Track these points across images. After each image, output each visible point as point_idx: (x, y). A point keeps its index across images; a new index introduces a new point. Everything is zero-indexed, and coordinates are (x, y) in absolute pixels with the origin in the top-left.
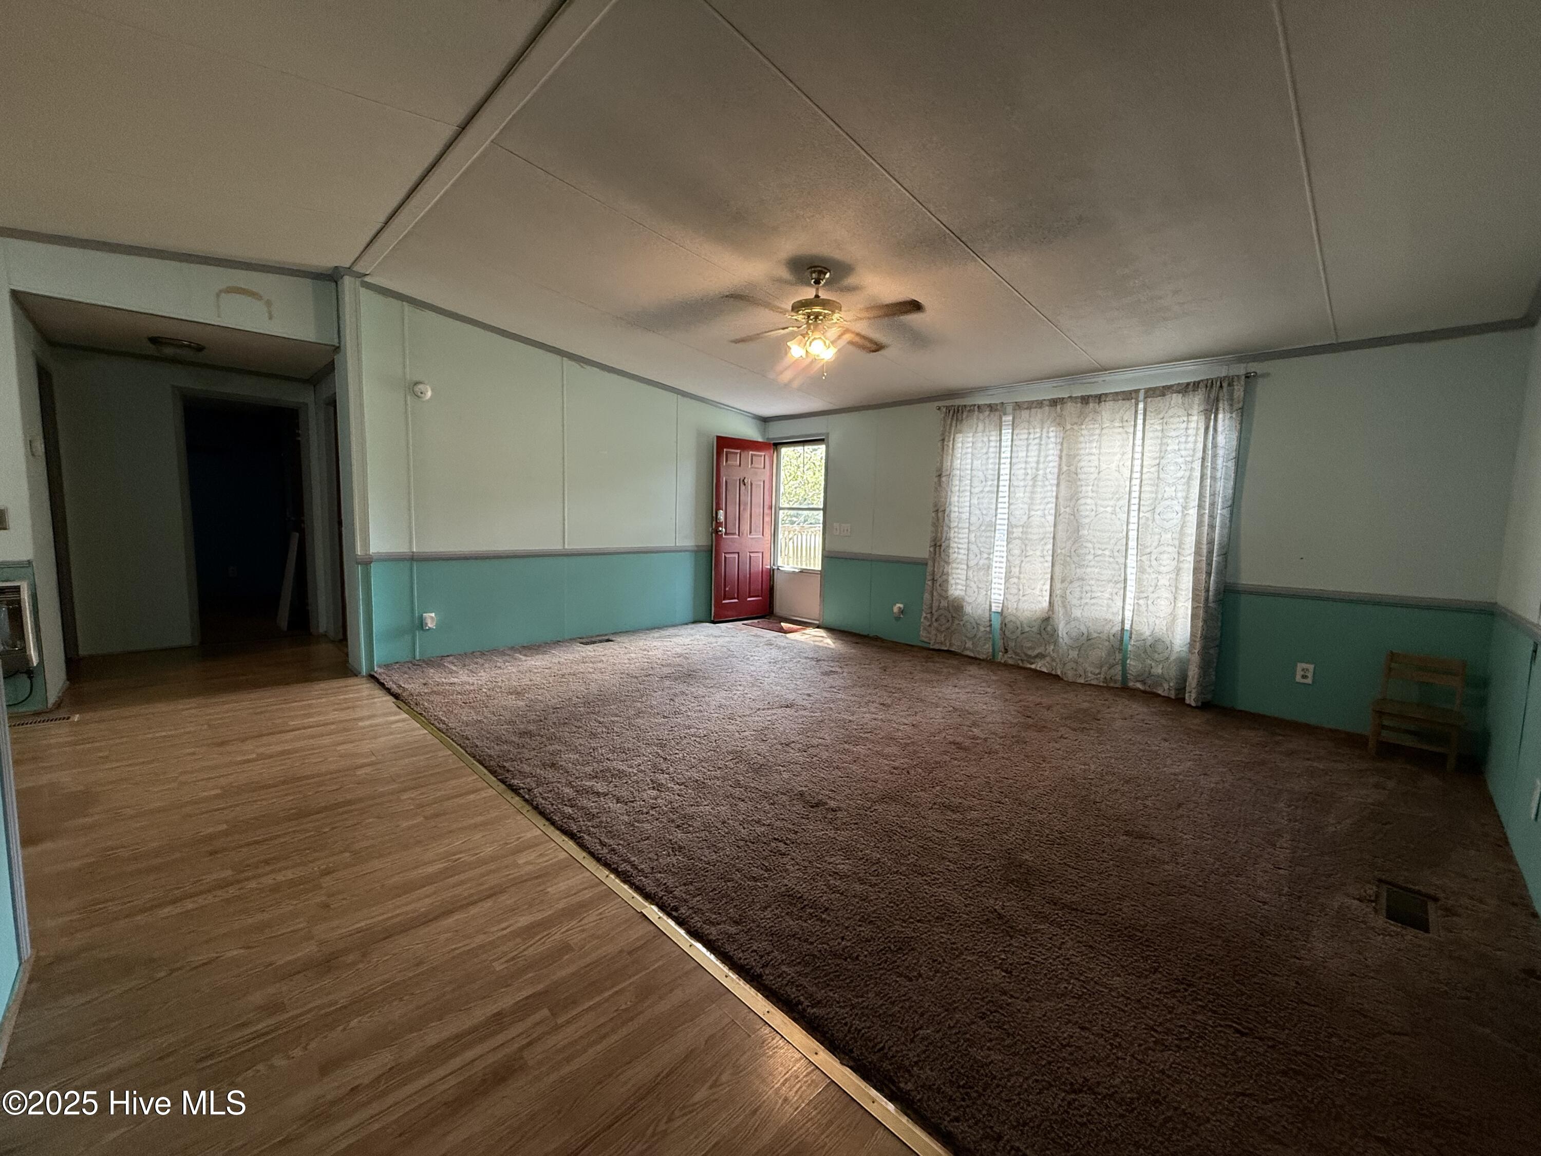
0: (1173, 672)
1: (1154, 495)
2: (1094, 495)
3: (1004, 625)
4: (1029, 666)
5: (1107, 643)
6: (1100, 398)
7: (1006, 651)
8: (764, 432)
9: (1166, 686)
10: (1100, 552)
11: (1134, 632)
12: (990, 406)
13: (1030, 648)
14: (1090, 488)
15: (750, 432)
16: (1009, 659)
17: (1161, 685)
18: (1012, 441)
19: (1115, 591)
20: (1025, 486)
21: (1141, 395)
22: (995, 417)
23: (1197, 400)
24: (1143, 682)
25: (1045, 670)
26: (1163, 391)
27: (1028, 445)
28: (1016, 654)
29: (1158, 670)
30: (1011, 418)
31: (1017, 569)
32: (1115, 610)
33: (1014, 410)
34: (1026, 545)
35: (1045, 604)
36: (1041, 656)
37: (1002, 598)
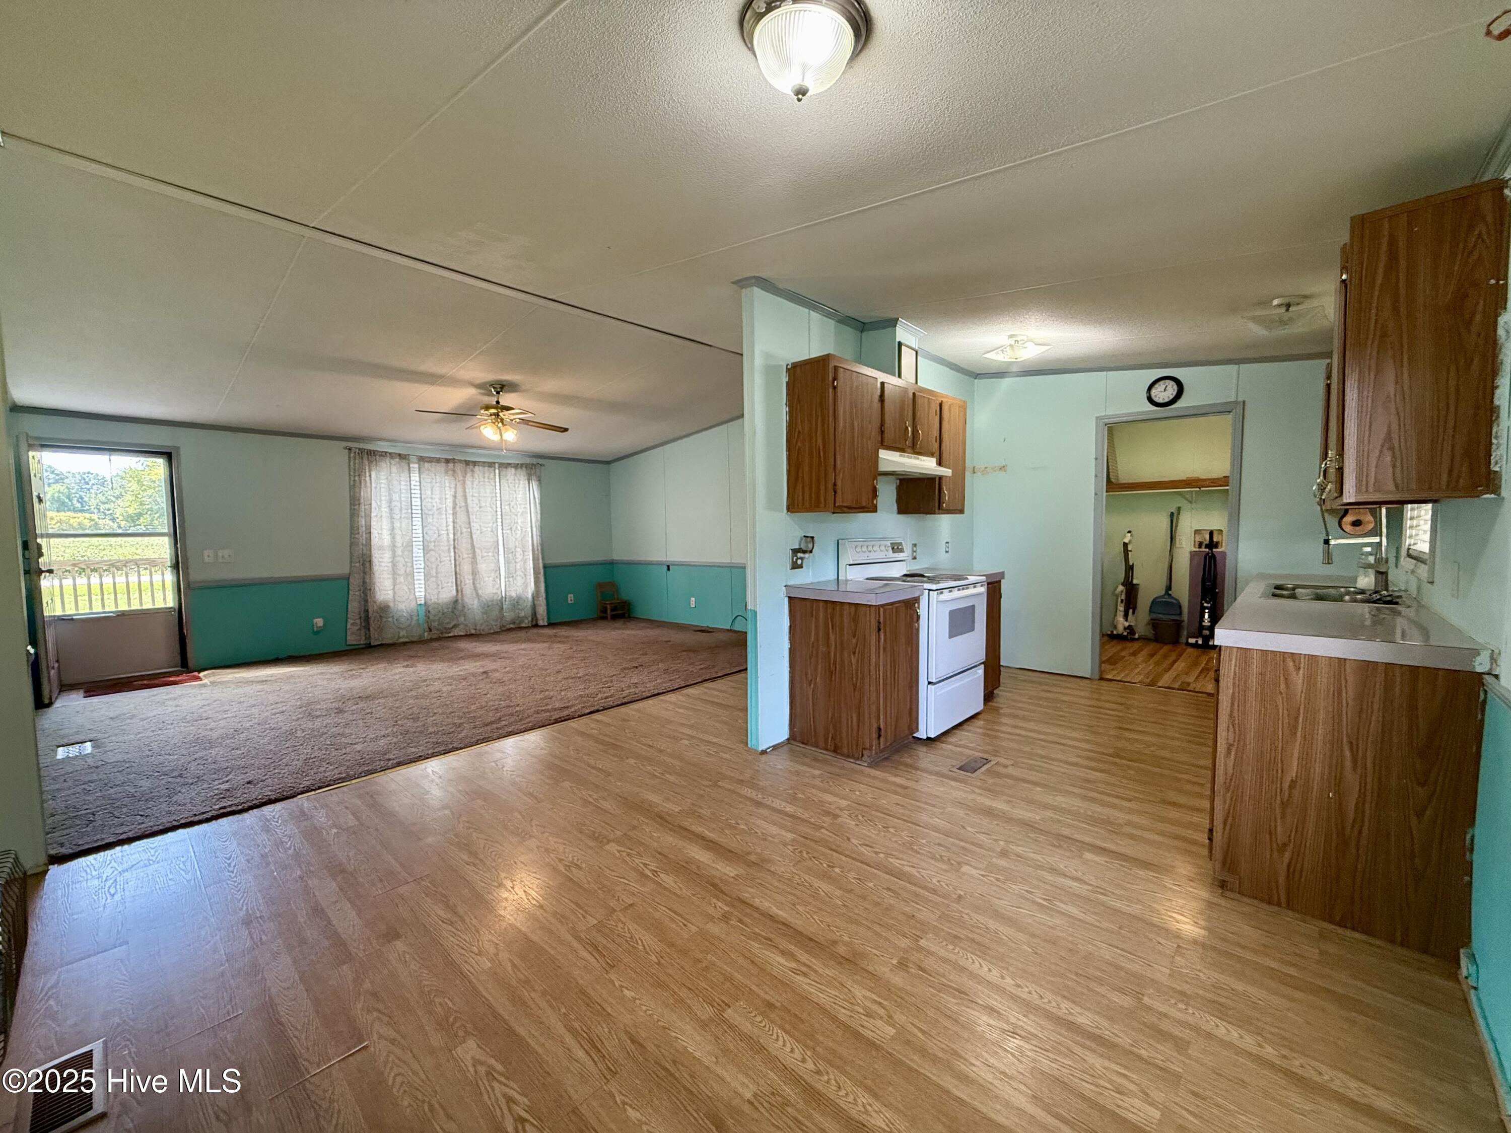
0: (529, 612)
3: (428, 612)
5: (497, 606)
6: (475, 463)
7: (431, 629)
9: (526, 621)
11: (507, 597)
12: (400, 455)
13: (448, 623)
16: (433, 634)
17: (523, 620)
18: (420, 482)
19: (495, 577)
21: (497, 465)
22: (404, 464)
23: (522, 474)
24: (514, 623)
26: (507, 466)
27: (432, 486)
28: (438, 629)
29: (523, 614)
30: (417, 466)
32: (497, 587)
33: (419, 461)
35: (454, 592)
36: (455, 626)
37: (423, 594)
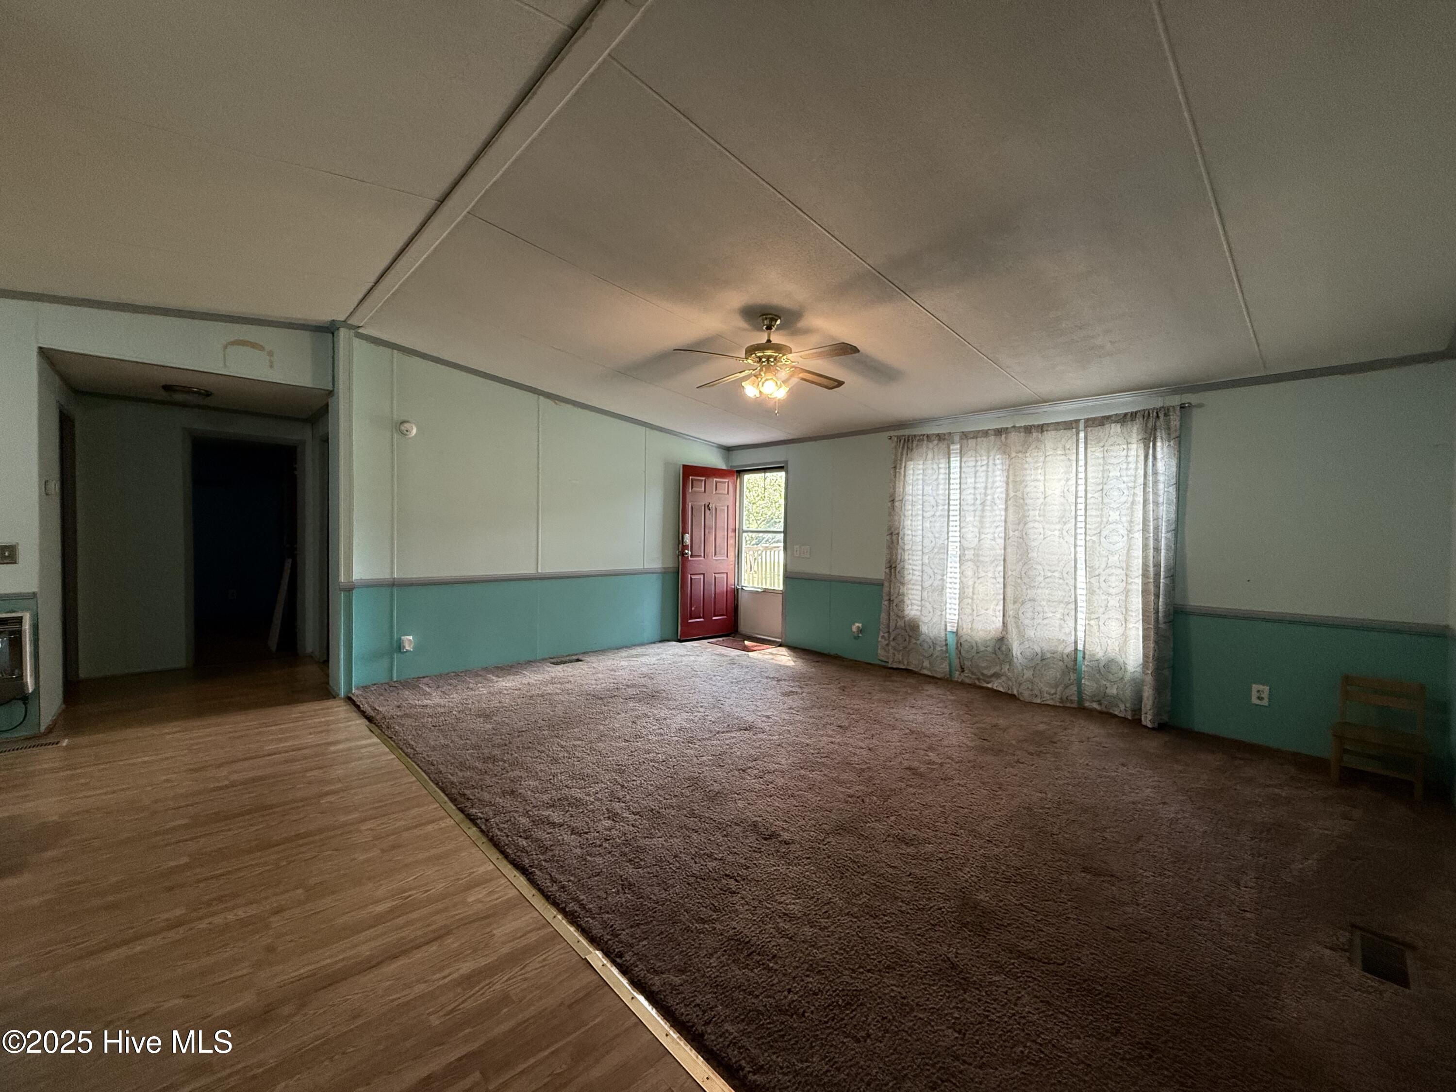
0: (1128, 693)
1: (1099, 519)
2: (1042, 519)
3: (959, 645)
4: (985, 685)
5: (1061, 663)
6: (1042, 428)
7: (963, 670)
8: (727, 459)
9: (1122, 707)
10: (1049, 574)
11: (1087, 652)
12: (938, 435)
13: (985, 668)
14: (1037, 512)
15: (715, 460)
16: (966, 677)
17: (1117, 706)
18: (961, 467)
19: (1067, 611)
20: (975, 511)
21: (1082, 425)
22: (943, 445)
23: (1135, 431)
24: (1099, 702)
25: (1001, 689)
26: (1102, 421)
27: (976, 472)
28: (973, 673)
29: (1113, 691)
30: (958, 446)
31: (971, 590)
32: (1067, 630)
33: (961, 439)
34: (978, 567)
35: (999, 624)
36: (997, 675)
37: (956, 617)
